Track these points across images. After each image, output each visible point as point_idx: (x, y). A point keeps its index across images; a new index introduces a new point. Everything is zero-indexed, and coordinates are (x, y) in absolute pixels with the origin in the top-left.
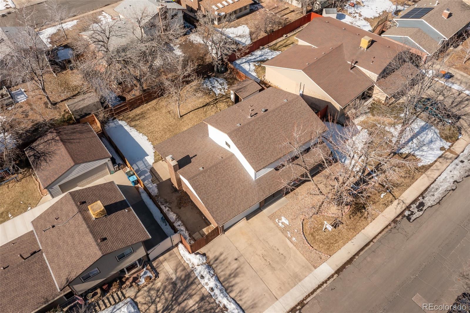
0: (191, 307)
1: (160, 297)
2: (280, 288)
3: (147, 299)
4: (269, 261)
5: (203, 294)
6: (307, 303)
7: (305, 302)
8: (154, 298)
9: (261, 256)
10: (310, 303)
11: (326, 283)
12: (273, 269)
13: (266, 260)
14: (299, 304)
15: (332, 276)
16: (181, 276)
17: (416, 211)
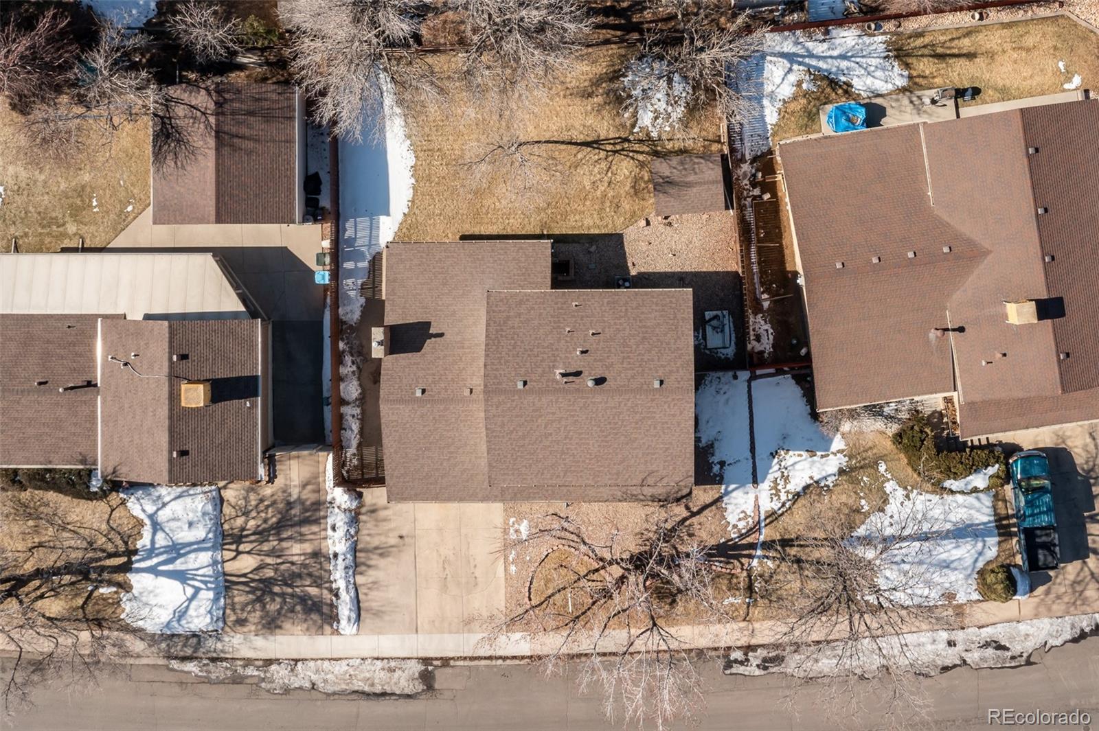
0: (292, 555)
1: (258, 513)
2: (433, 621)
3: (239, 502)
4: (448, 573)
5: (320, 549)
6: (453, 667)
7: (452, 663)
8: (251, 508)
9: (443, 558)
10: (458, 671)
11: (504, 661)
12: (444, 587)
13: (444, 569)
14: (441, 658)
15: (523, 658)
16: (307, 500)
17: (755, 662)
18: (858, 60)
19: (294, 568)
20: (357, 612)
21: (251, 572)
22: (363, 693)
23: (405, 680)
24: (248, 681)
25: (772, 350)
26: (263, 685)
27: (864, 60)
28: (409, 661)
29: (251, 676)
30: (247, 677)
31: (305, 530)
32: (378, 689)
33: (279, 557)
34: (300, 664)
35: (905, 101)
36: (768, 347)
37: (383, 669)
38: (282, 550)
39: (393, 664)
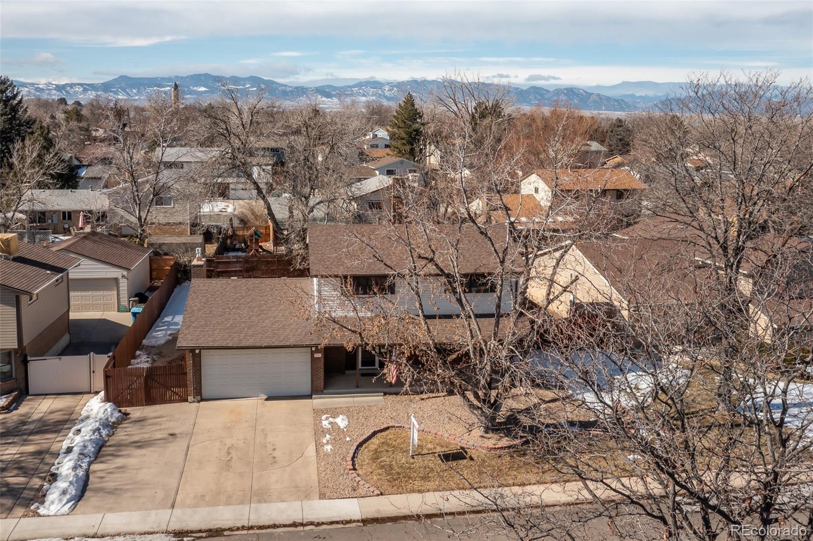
9: (228, 446)
10: (236, 537)
11: (318, 526)
12: (227, 468)
13: (229, 453)
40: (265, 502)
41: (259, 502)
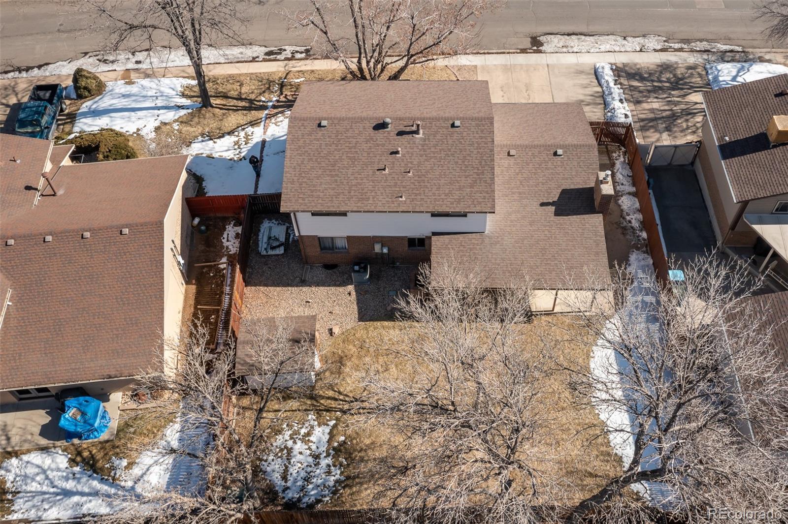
0: (658, 102)
1: (695, 125)
2: (535, 70)
5: (635, 105)
6: (518, 49)
7: (519, 51)
12: (528, 86)
17: (288, 52)
18: (52, 490)
19: (655, 96)
20: (597, 73)
21: (691, 93)
22: (585, 35)
23: (554, 42)
24: (676, 41)
25: (227, 227)
26: (664, 39)
27: (45, 489)
28: (552, 51)
29: (675, 43)
30: (678, 43)
31: (651, 116)
32: (573, 37)
33: (670, 101)
34: (638, 49)
35: (15, 440)
36: (230, 228)
37: (572, 47)
38: (668, 105)
39: (565, 50)
40: (503, 65)
41: (506, 65)
